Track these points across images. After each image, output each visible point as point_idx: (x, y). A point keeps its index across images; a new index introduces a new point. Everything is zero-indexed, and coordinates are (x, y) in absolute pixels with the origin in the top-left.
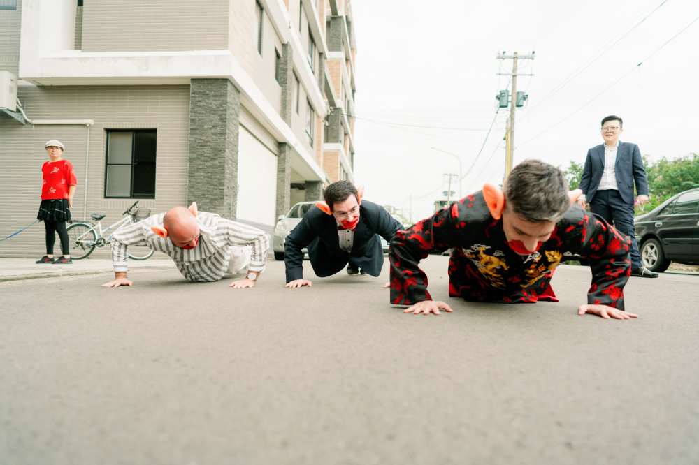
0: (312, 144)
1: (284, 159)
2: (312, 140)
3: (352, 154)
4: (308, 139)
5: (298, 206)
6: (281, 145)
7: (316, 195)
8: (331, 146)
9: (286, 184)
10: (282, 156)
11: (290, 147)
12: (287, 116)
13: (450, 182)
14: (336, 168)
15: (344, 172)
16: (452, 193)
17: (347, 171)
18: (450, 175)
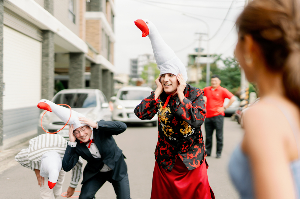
0: (74, 21)
1: (47, 45)
2: (74, 16)
3: (113, 16)
4: (71, 17)
5: (60, 95)
6: (44, 33)
7: (79, 65)
8: (93, 15)
9: (50, 67)
10: (46, 42)
11: (53, 33)
12: (50, 6)
13: (200, 40)
14: (98, 34)
15: (106, 35)
16: (202, 50)
17: (108, 34)
18: (201, 34)
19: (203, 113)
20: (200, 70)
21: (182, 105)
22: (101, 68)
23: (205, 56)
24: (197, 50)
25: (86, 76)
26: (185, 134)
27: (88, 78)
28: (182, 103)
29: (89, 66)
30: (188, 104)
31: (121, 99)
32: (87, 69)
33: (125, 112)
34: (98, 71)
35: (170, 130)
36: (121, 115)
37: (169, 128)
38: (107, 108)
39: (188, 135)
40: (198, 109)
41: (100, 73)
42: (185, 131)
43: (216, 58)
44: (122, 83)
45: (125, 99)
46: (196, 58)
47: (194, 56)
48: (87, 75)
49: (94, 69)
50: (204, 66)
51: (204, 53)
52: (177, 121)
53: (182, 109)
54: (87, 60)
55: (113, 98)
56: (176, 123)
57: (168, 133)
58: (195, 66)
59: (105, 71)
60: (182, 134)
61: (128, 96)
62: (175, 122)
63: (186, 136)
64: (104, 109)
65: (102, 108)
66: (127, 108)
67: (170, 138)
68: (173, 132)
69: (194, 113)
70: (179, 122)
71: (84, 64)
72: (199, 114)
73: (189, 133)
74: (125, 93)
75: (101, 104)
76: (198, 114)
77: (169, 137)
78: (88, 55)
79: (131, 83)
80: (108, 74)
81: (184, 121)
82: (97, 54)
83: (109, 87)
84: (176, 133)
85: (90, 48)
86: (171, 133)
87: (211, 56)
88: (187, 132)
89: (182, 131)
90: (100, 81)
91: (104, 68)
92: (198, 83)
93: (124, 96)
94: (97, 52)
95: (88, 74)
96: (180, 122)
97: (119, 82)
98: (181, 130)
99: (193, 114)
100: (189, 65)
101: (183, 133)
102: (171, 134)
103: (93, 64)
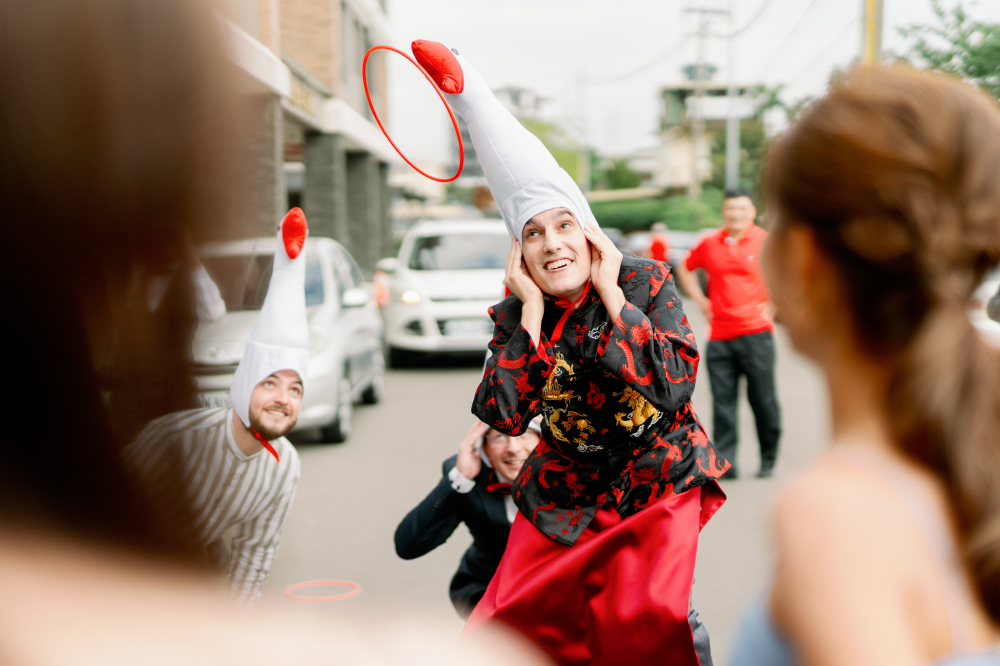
13: (702, 33)
14: (326, 23)
15: (356, 23)
16: (712, 70)
17: (365, 21)
18: (704, 11)
19: (689, 354)
20: (703, 146)
21: (618, 332)
22: (343, 146)
23: (721, 92)
24: (690, 71)
25: (290, 175)
26: (636, 428)
27: (298, 184)
28: (619, 324)
29: (298, 139)
30: (640, 326)
31: (417, 266)
32: (291, 154)
33: (429, 314)
34: (330, 161)
35: (582, 424)
36: (415, 327)
37: (577, 418)
38: (361, 306)
39: (645, 428)
40: (670, 344)
41: (339, 167)
42: (632, 419)
43: (762, 99)
44: (421, 199)
45: (428, 268)
46: (690, 100)
47: (682, 95)
48: (290, 172)
49: (317, 151)
50: (716, 129)
51: (718, 81)
52: (603, 395)
53: (620, 344)
54: (289, 117)
55: (388, 263)
56: (599, 402)
57: (574, 432)
58: (686, 130)
59: (356, 158)
60: (624, 428)
61: (440, 253)
62: (597, 400)
63: (641, 430)
64: (351, 313)
65: (345, 307)
66: (436, 300)
67: (582, 447)
68: (593, 430)
69: (660, 359)
70: (609, 397)
71: (280, 138)
72: (676, 359)
73: (649, 420)
74: (429, 243)
75: (341, 291)
76: (673, 360)
77: (578, 444)
78: (292, 103)
79: (453, 194)
80: (371, 170)
81: (629, 389)
82: (327, 96)
83: (373, 215)
84: (605, 431)
85: (298, 77)
86: (585, 431)
87: (742, 92)
88: (641, 420)
89: (625, 419)
90: (340, 196)
91: (351, 147)
92: (695, 192)
93: (426, 256)
94: (325, 88)
95: (297, 167)
96: (615, 394)
97: (409, 196)
98: (619, 417)
99: (657, 362)
100: (664, 126)
101: (628, 424)
102: (586, 436)
103: (312, 135)
